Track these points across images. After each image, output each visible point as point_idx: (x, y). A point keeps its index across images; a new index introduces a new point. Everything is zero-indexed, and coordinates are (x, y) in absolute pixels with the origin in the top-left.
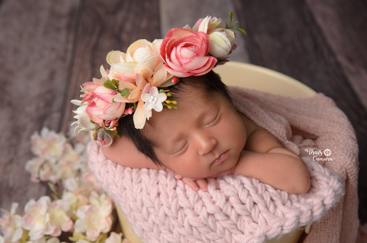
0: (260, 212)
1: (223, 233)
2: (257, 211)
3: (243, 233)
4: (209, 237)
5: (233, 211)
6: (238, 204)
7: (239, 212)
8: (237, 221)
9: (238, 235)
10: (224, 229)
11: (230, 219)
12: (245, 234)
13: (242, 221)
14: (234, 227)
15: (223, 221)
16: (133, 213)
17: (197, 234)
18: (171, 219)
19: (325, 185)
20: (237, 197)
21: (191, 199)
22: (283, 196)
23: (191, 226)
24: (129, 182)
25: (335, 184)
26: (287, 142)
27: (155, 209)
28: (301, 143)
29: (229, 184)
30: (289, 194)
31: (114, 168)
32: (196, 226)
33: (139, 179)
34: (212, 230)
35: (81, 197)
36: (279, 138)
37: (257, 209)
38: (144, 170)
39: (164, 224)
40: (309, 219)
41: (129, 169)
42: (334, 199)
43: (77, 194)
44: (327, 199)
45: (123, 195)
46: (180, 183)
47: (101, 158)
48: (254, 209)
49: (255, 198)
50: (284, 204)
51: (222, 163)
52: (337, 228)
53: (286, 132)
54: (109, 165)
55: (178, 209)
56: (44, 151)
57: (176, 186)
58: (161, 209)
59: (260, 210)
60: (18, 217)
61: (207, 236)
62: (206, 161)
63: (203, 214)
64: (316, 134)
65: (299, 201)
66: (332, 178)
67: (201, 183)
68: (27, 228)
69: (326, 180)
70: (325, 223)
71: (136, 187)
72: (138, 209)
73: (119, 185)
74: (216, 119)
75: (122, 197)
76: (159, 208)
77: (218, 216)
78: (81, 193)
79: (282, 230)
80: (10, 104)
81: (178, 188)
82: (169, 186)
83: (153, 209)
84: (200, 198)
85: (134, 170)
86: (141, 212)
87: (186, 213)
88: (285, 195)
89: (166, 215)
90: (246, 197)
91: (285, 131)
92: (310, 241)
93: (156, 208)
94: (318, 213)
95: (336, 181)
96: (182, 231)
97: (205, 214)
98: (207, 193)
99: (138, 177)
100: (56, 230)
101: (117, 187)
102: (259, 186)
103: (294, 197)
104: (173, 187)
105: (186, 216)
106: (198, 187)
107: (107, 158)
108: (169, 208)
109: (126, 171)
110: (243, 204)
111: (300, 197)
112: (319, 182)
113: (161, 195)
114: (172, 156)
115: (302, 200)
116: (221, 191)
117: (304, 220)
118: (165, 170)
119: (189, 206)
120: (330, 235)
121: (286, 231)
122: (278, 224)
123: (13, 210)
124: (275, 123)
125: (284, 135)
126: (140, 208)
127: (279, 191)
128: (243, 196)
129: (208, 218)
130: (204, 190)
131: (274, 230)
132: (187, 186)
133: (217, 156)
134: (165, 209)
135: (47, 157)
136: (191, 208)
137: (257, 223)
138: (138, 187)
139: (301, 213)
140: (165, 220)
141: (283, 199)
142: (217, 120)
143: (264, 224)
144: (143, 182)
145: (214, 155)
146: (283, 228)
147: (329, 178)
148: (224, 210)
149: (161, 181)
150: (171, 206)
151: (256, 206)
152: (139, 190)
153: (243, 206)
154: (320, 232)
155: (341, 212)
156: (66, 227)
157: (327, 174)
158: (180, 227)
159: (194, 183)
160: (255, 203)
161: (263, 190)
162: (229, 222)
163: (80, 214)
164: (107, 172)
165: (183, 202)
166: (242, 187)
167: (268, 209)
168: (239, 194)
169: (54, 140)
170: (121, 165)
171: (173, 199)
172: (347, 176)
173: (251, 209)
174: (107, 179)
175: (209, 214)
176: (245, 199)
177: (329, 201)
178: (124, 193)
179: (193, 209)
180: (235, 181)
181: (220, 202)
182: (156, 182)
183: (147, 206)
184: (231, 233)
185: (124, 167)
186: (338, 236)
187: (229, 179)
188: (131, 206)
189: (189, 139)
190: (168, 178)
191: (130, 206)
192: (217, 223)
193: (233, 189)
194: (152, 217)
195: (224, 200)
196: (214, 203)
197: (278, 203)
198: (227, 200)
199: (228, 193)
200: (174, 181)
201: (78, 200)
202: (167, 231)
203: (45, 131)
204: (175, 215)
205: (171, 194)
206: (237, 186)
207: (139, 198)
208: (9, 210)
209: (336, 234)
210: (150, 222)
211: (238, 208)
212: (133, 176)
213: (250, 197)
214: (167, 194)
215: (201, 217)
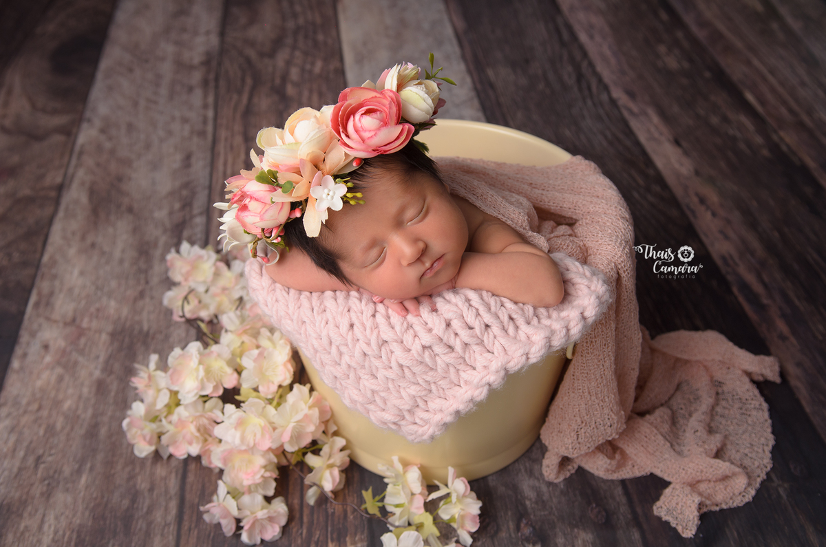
0: (495, 337)
1: (447, 372)
2: (491, 336)
3: (474, 369)
4: (428, 379)
5: (458, 339)
6: (463, 328)
7: (467, 340)
8: (465, 352)
9: (468, 372)
10: (448, 365)
11: (455, 350)
12: (477, 369)
13: (471, 352)
14: (462, 361)
15: (444, 354)
16: (318, 355)
17: (410, 377)
18: (372, 359)
19: (586, 290)
20: (462, 320)
21: (398, 328)
22: (526, 312)
23: (401, 366)
24: (309, 313)
25: (599, 287)
26: (530, 233)
27: (348, 347)
28: (552, 232)
29: (449, 302)
30: (535, 308)
31: (285, 294)
32: (407, 365)
33: (322, 306)
34: (432, 369)
35: (246, 338)
36: (518, 229)
37: (491, 333)
38: (329, 294)
39: (363, 367)
40: (564, 340)
41: (308, 294)
42: (597, 309)
43: (239, 335)
44: (588, 309)
45: (302, 332)
46: (380, 307)
47: (266, 281)
48: (486, 333)
49: (487, 318)
50: (528, 323)
51: (437, 273)
52: (610, 348)
53: (527, 219)
54: (278, 290)
55: (380, 344)
56: (187, 276)
57: (376, 311)
58: (357, 347)
59: (496, 334)
60: (160, 373)
61: (425, 377)
62: (413, 273)
63: (416, 347)
64: (574, 217)
65: (549, 317)
66: (595, 278)
67: (408, 304)
68: (175, 388)
69: (586, 284)
70: (591, 342)
71: (318, 318)
72: (325, 349)
73: (295, 317)
74: (422, 213)
75: (301, 334)
76: (354, 346)
77: (438, 349)
78: (245, 332)
79: (528, 358)
80: (130, 210)
81: (378, 315)
82: (364, 313)
83: (345, 347)
84: (410, 326)
85: (313, 294)
86: (330, 353)
87: (392, 348)
88: (529, 309)
89: (365, 354)
90: (473, 318)
91: (526, 217)
92: (574, 369)
93: (350, 346)
94: (576, 330)
95: (601, 282)
96: (390, 374)
97: (419, 348)
98: (419, 317)
99: (321, 305)
100: (216, 388)
101: (292, 320)
102: (492, 301)
103: (542, 311)
104: (371, 314)
105: (392, 352)
106: (407, 310)
107: (274, 282)
108: (368, 344)
109: (302, 297)
110: (471, 328)
111: (551, 310)
112: (577, 286)
113: (355, 327)
114: (364, 270)
115: (554, 314)
116: (439, 313)
117: (557, 343)
118: (358, 290)
119: (396, 338)
120: (600, 357)
121: (534, 359)
122: (521, 351)
123: (152, 365)
124: (512, 208)
125: (526, 224)
126: (327, 348)
127: (521, 305)
128: (470, 318)
129: (424, 352)
130: (415, 314)
131: (516, 360)
132: (390, 311)
133: (428, 265)
134: (363, 345)
135: (192, 284)
136: (399, 341)
137: (493, 353)
138: (322, 319)
139: (553, 332)
140: (364, 361)
141: (527, 316)
142: (424, 213)
143: (502, 353)
144: (328, 310)
145: (423, 263)
146: (529, 356)
147: (590, 280)
148: (445, 339)
149: (354, 307)
150: (370, 340)
151: (489, 329)
152: (324, 323)
153: (471, 331)
154: (587, 355)
155: (613, 326)
156: (230, 383)
157: (588, 274)
158: (385, 369)
159: (400, 305)
160: (487, 326)
161: (498, 307)
162: (453, 355)
163: (247, 362)
164: (277, 301)
165: (387, 334)
166: (467, 305)
167: (506, 331)
168: (464, 315)
169: (200, 257)
170: (294, 289)
171: (372, 331)
172: (618, 273)
173: (483, 335)
174: (277, 311)
175: (424, 347)
176: (472, 322)
177: (591, 313)
178: (303, 329)
179: (402, 342)
180: (457, 297)
181: (439, 328)
182: (346, 309)
183: (338, 343)
184: (458, 370)
185: (300, 291)
186: (613, 359)
187: (450, 296)
188: (315, 346)
189: (386, 245)
190: (364, 302)
191: (313, 346)
192: (437, 358)
193: (455, 309)
194: (346, 358)
195: (444, 325)
196: (430, 330)
197: (520, 321)
198: (448, 325)
199: (449, 315)
200: (371, 305)
201: (243, 343)
202: (369, 376)
203: (185, 246)
204: (377, 352)
205: (369, 324)
206: (460, 304)
207: (324, 333)
208: (147, 366)
209: (609, 355)
210: (344, 366)
211: (464, 335)
212: (314, 304)
213: (479, 317)
214: (363, 325)
215: (414, 352)
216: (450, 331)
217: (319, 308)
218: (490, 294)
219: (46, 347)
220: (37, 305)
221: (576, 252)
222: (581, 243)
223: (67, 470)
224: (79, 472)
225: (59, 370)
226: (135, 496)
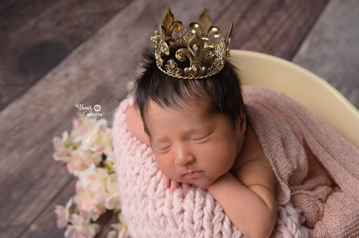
13: (186, 236)
20: (191, 215)
37: (202, 234)
46: (159, 174)
49: (206, 224)
57: (155, 174)
63: (159, 211)
77: (170, 221)
81: (154, 178)
90: (197, 218)
106: (169, 186)
110: (193, 223)
119: (153, 198)
128: (196, 216)
133: (190, 171)
145: (188, 169)
149: (146, 165)
151: (202, 231)
159: (169, 181)
160: (202, 228)
161: (218, 221)
162: (176, 230)
165: (150, 193)
168: (194, 213)
175: (163, 215)
182: (142, 163)
189: (172, 145)
190: (153, 165)
198: (183, 211)
199: (186, 207)
205: (146, 180)
211: (186, 224)
212: (132, 147)
213: (201, 221)
214: (143, 178)
215: (157, 212)
216: (181, 216)
217: (132, 152)
218: (221, 209)
219: (67, 75)
220: (80, 52)
221: (312, 213)
222: (322, 209)
223: (28, 143)
224: (31, 147)
225: (63, 91)
226: (43, 175)
